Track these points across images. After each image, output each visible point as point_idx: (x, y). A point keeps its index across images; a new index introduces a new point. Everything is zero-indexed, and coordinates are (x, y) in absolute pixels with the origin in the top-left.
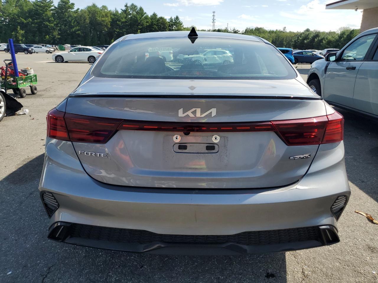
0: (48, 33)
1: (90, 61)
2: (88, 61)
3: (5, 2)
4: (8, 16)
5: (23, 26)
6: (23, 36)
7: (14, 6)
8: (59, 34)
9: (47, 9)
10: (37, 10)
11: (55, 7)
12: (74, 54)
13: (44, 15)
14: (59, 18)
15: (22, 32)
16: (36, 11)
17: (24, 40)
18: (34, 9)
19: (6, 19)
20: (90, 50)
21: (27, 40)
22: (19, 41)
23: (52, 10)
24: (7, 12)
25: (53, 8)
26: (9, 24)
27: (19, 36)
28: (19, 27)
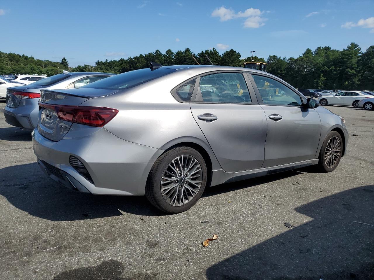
0: (347, 79)
1: (354, 105)
2: (353, 105)
3: (315, 54)
4: (315, 65)
5: (326, 73)
6: (323, 82)
7: (322, 57)
8: (359, 80)
9: (353, 57)
10: (342, 58)
11: (362, 54)
12: (339, 98)
13: (348, 62)
14: (364, 64)
15: (324, 79)
16: (342, 60)
17: (323, 86)
18: (340, 58)
19: (313, 68)
20: (357, 94)
21: (326, 86)
22: (319, 87)
23: (358, 57)
24: (314, 62)
25: (360, 55)
26: (314, 73)
27: (320, 83)
28: (322, 75)
